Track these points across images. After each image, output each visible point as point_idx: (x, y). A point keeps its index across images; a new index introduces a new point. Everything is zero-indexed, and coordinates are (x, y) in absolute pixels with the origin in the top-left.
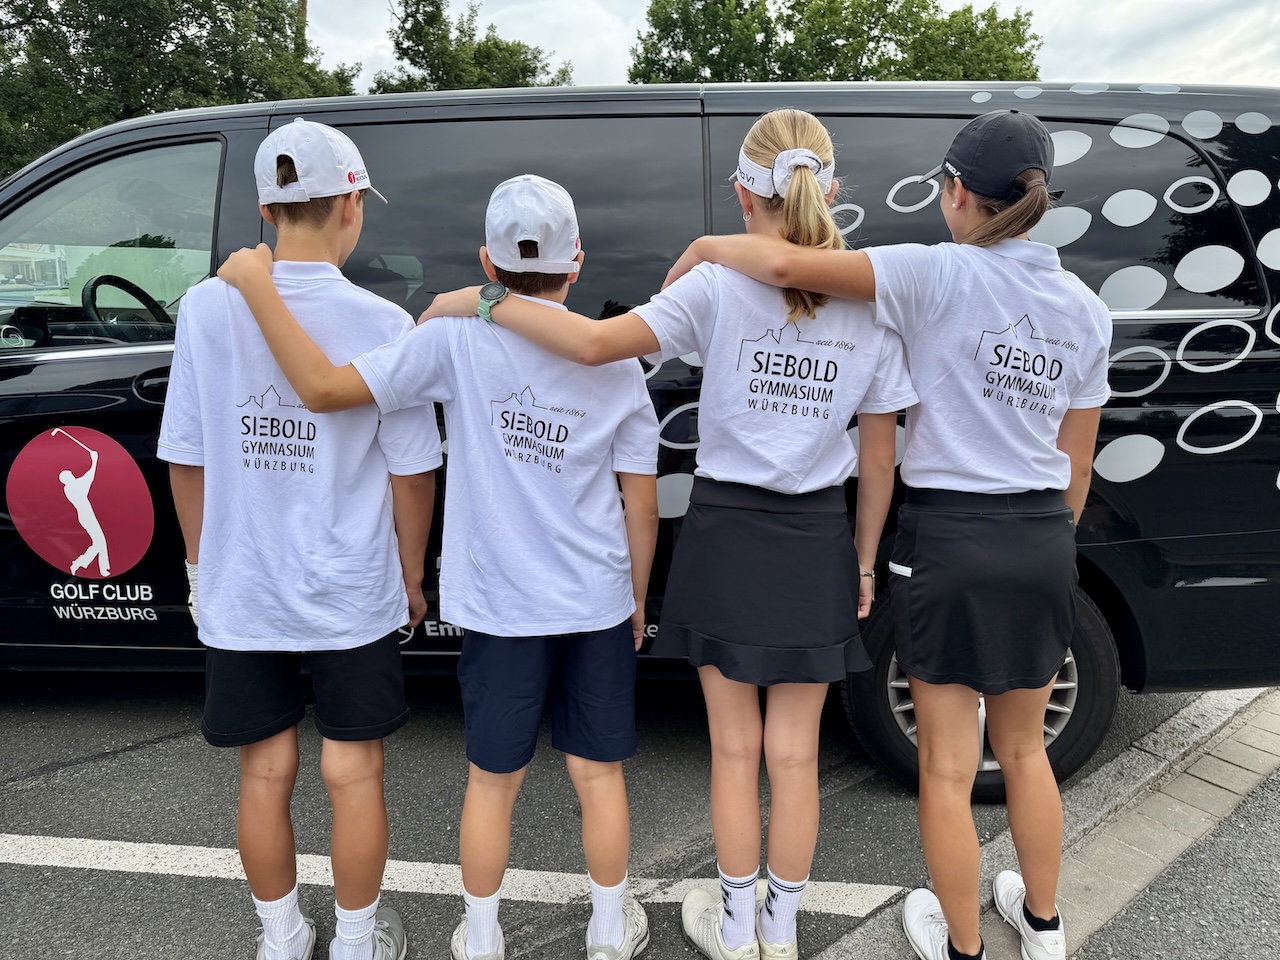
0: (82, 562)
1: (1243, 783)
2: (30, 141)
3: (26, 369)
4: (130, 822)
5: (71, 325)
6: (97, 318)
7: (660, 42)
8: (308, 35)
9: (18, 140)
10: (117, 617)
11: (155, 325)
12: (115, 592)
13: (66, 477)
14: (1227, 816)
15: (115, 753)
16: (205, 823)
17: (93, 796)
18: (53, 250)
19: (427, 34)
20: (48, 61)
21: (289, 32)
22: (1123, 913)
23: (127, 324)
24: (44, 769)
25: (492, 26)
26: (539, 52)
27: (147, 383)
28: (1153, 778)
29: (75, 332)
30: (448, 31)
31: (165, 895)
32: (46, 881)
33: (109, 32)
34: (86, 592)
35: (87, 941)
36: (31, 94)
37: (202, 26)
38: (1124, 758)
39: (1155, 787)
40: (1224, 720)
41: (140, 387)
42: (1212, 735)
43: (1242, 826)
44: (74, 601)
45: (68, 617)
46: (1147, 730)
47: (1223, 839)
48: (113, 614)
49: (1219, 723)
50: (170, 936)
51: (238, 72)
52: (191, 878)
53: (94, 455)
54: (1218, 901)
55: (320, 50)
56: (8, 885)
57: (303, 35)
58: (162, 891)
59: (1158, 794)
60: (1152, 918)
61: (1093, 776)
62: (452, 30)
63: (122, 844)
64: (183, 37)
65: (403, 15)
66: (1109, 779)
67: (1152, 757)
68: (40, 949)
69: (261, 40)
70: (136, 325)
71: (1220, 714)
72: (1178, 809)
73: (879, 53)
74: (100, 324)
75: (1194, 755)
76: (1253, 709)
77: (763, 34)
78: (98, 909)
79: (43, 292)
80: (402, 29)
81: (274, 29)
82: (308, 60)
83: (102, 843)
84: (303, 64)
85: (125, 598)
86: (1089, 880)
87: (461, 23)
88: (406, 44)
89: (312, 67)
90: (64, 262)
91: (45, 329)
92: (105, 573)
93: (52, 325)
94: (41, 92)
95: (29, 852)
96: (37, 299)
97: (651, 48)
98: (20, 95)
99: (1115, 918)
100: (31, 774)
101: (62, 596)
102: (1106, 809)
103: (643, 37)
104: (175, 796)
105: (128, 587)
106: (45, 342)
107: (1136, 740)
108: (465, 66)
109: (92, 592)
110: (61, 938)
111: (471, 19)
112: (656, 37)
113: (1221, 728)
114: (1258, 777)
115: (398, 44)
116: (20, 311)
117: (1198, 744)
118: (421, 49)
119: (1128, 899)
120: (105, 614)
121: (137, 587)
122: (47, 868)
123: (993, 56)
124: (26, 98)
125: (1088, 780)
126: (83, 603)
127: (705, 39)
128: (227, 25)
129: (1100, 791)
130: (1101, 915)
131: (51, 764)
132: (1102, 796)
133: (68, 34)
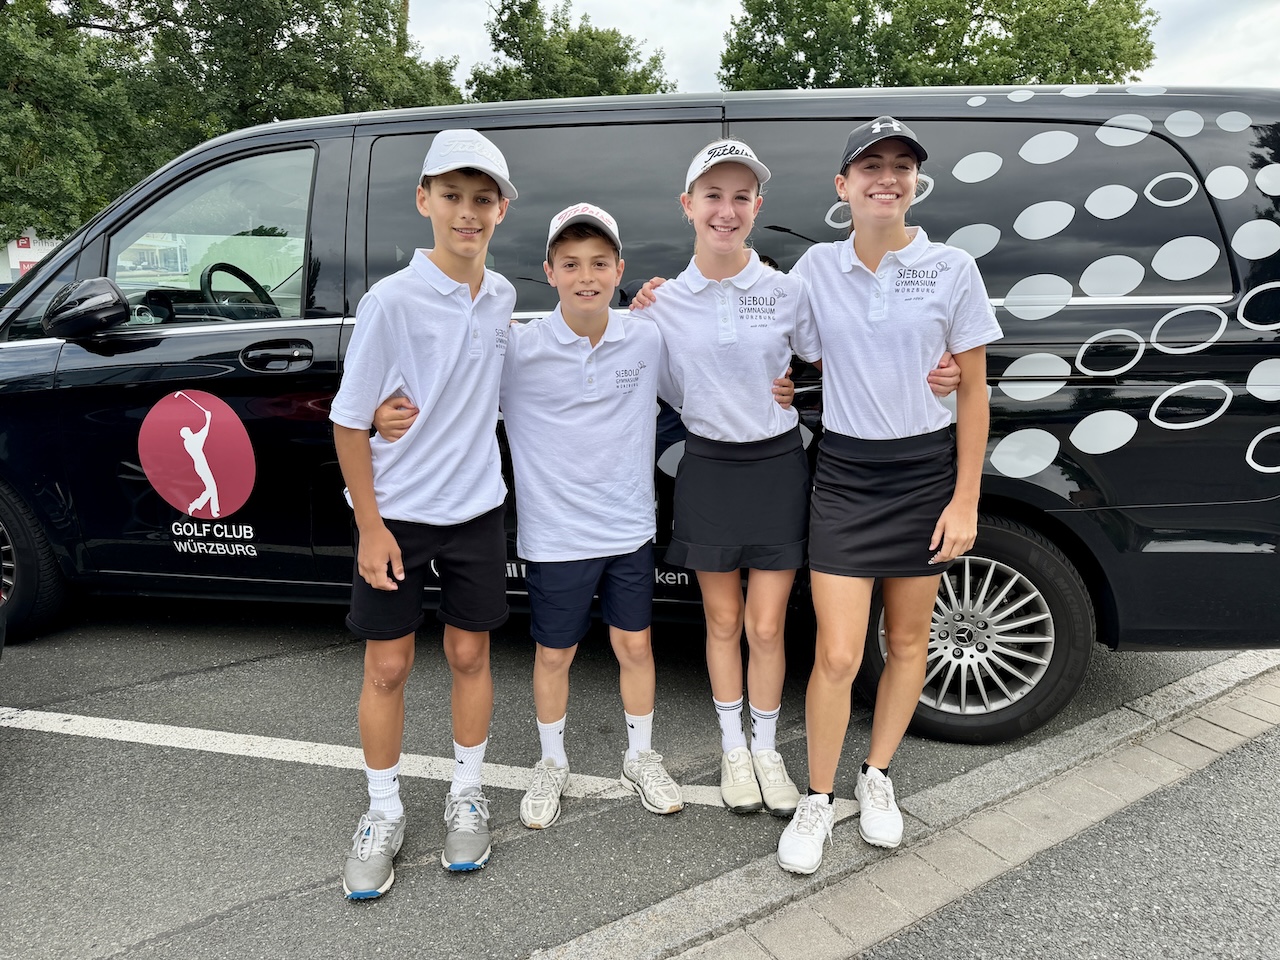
0: (198, 504)
1: (1224, 742)
2: (156, 135)
3: (155, 342)
4: (232, 719)
5: (191, 306)
6: (211, 299)
7: (753, 27)
8: (410, 30)
9: (146, 136)
10: (224, 553)
11: (260, 306)
12: (223, 530)
13: (185, 432)
14: (1200, 769)
15: (221, 668)
16: (291, 723)
17: (203, 698)
18: (174, 238)
19: (522, 27)
20: (173, 60)
21: (391, 28)
22: (1075, 838)
23: (236, 306)
24: (164, 677)
25: (585, 15)
26: (631, 41)
27: (251, 354)
28: (1135, 733)
29: (194, 312)
30: (541, 22)
31: (258, 772)
32: (166, 757)
33: (227, 32)
34: (200, 530)
35: (197, 800)
36: (158, 92)
37: (310, 24)
38: (1112, 716)
39: (1137, 740)
40: (1223, 689)
41: (245, 357)
42: (1207, 702)
43: (1212, 778)
44: (190, 537)
45: (185, 551)
46: (1142, 693)
47: (1190, 787)
48: (221, 549)
49: (1217, 692)
50: (260, 801)
51: (343, 68)
52: (279, 761)
53: (208, 415)
54: (1167, 834)
55: (421, 45)
56: (137, 758)
57: (404, 30)
58: (256, 769)
59: (1138, 747)
60: (1100, 844)
61: (1077, 728)
62: (546, 21)
63: (225, 734)
64: (293, 35)
65: (500, 7)
66: (1092, 732)
67: (1141, 717)
68: (161, 803)
69: (366, 36)
70: (244, 306)
71: (1221, 683)
72: (1154, 760)
73: (981, 33)
74: (214, 305)
75: (1184, 717)
76: (1258, 682)
77: (859, 17)
78: (205, 779)
79: (165, 278)
80: (499, 20)
81: (378, 25)
82: (409, 54)
83: (209, 732)
84: (405, 57)
85: (231, 536)
86: (1049, 811)
87: (556, 14)
88: (502, 36)
89: (412, 61)
90: (185, 250)
91: (171, 309)
92: (216, 515)
93: (175, 306)
94: (167, 90)
95: (153, 735)
96: (161, 284)
97: (745, 33)
98: (148, 93)
99: (1066, 841)
100: (155, 679)
101: (181, 533)
102: (1081, 755)
103: (737, 23)
104: (269, 702)
105: (234, 527)
106: (169, 320)
107: (1129, 701)
108: (558, 57)
109: (205, 530)
110: (176, 797)
111: (565, 10)
112: (749, 22)
113: (1218, 696)
114: (1243, 739)
115: (494, 36)
116: (151, 293)
117: (1190, 708)
118: (517, 40)
119: (1083, 827)
120: (215, 549)
121: (240, 527)
122: (167, 747)
123: (1104, 33)
124: (154, 96)
125: (1071, 732)
126: (198, 539)
127: (800, 22)
128: (334, 22)
129: (1080, 740)
130: (1053, 839)
131: (171, 673)
132: (1081, 744)
133: (191, 35)
